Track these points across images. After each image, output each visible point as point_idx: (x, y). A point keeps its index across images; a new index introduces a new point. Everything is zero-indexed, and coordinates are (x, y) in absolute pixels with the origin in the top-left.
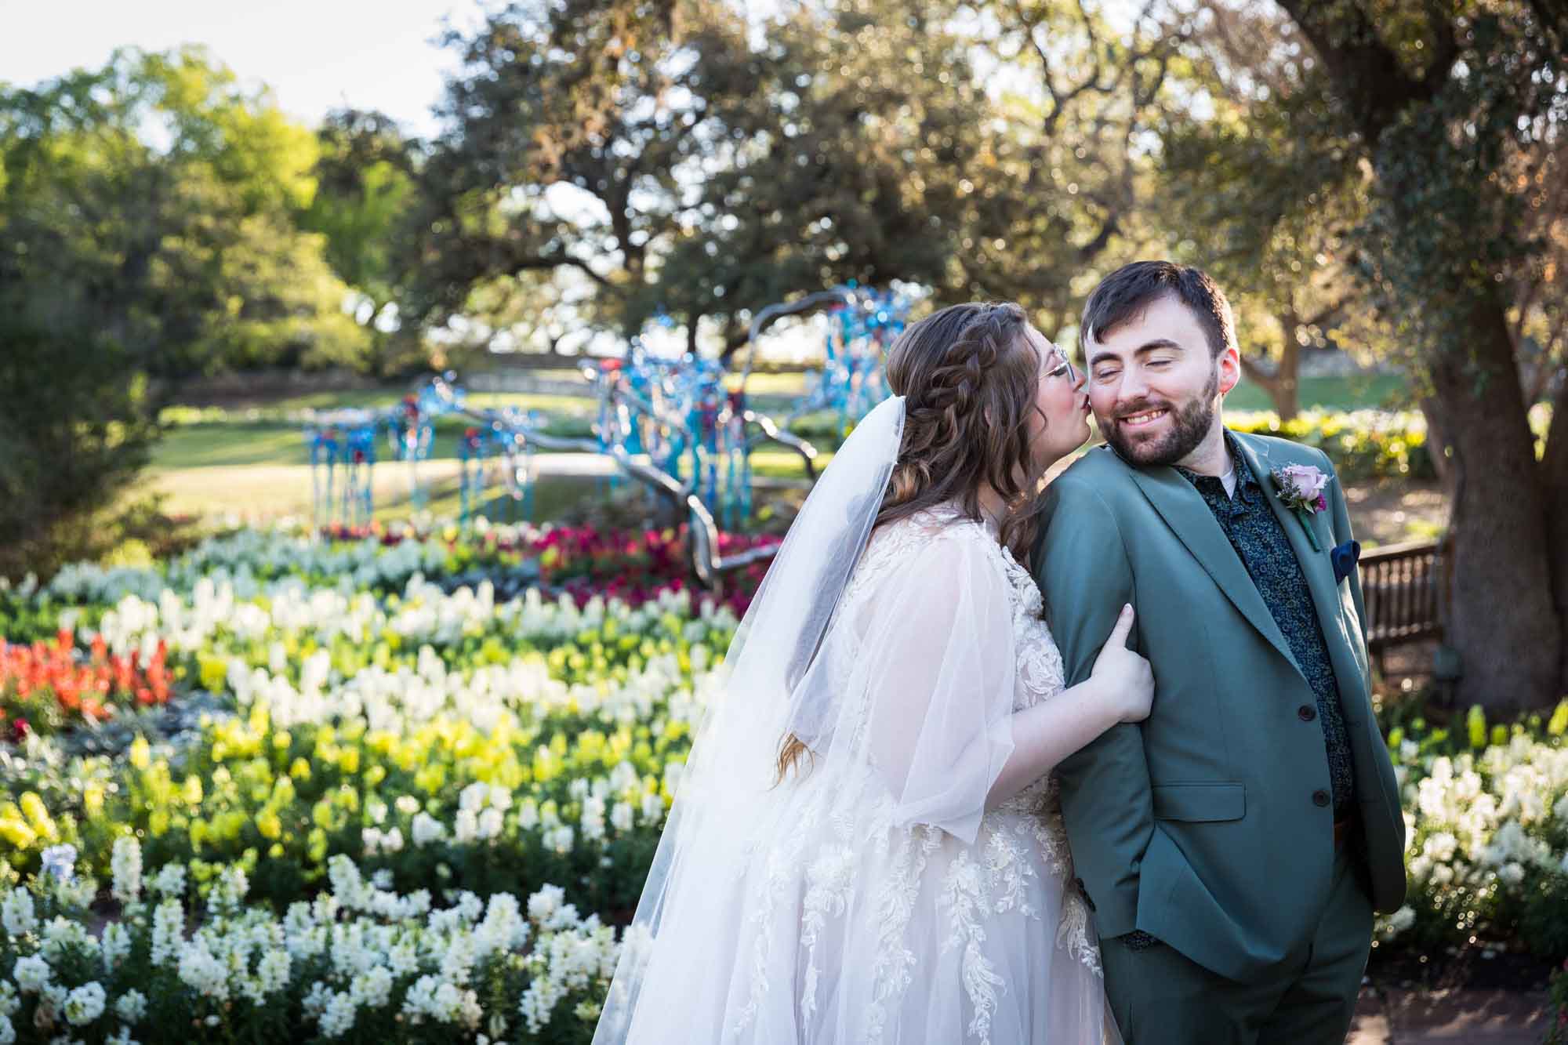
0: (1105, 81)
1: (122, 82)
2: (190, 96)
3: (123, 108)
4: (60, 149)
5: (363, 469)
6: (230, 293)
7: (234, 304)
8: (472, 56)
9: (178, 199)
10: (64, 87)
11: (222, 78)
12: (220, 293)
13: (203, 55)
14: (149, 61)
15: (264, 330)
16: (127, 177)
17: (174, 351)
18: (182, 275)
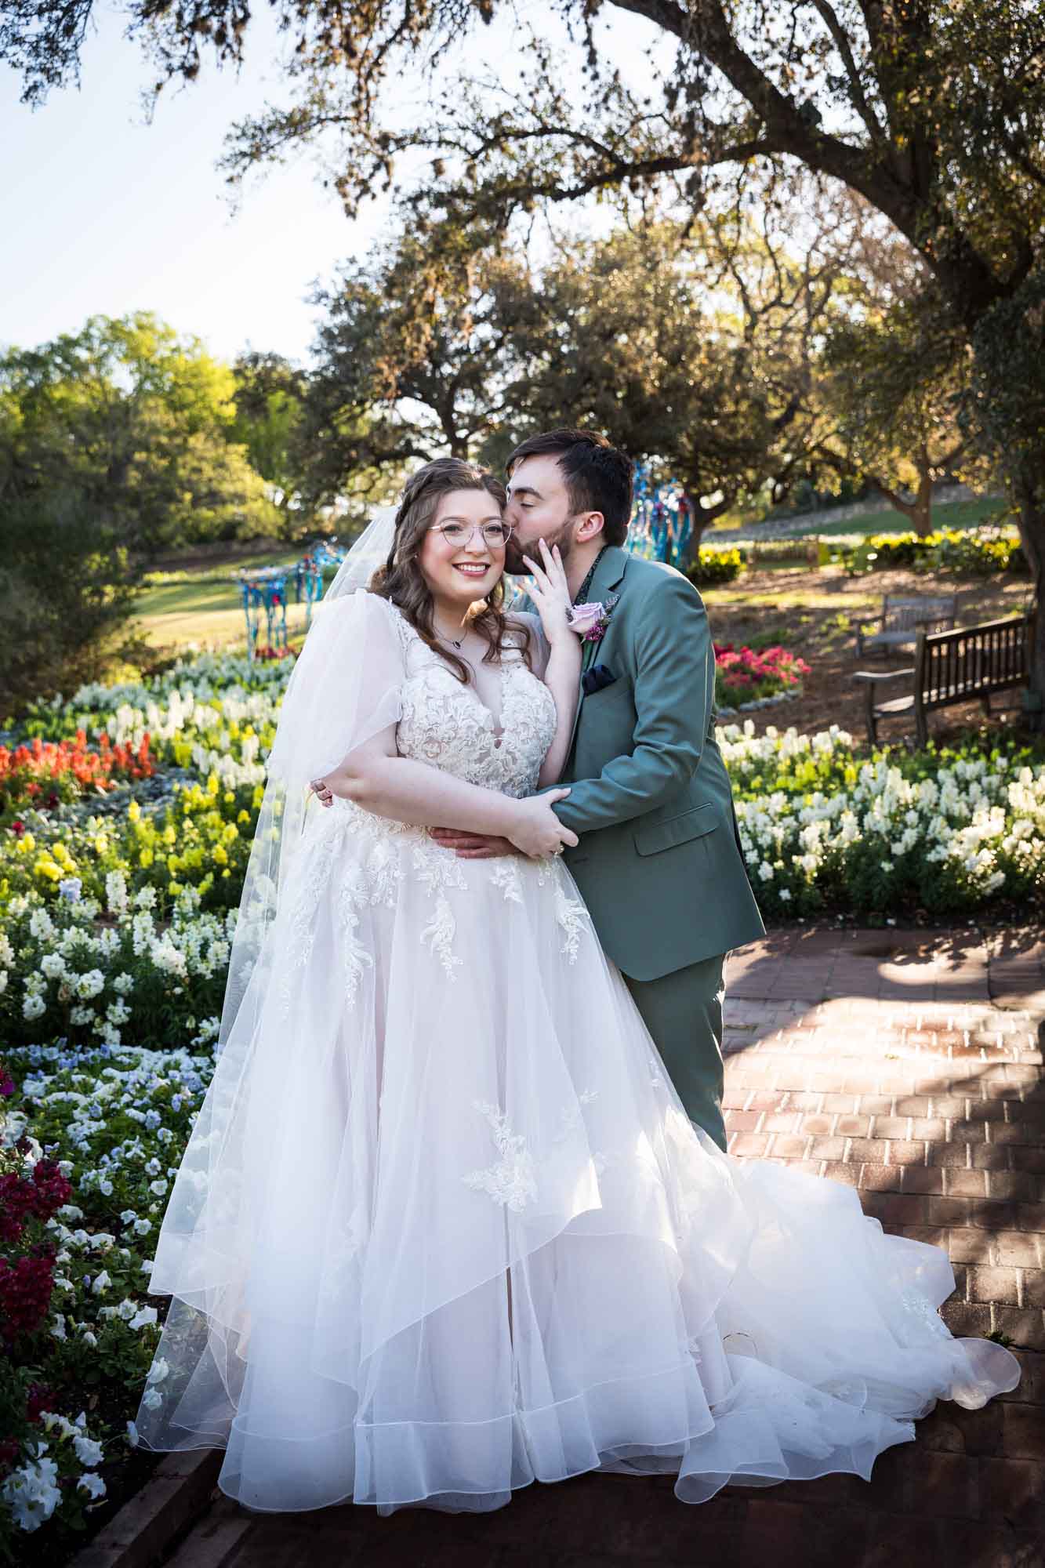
0: (787, 300)
1: (96, 343)
2: (144, 351)
3: (99, 362)
4: (57, 394)
5: (279, 609)
6: (184, 489)
7: (188, 496)
8: (336, 310)
9: (142, 425)
10: (54, 349)
11: (166, 336)
12: (178, 491)
13: (151, 320)
14: (113, 326)
15: (210, 514)
16: (106, 411)
17: (148, 533)
18: (150, 478)
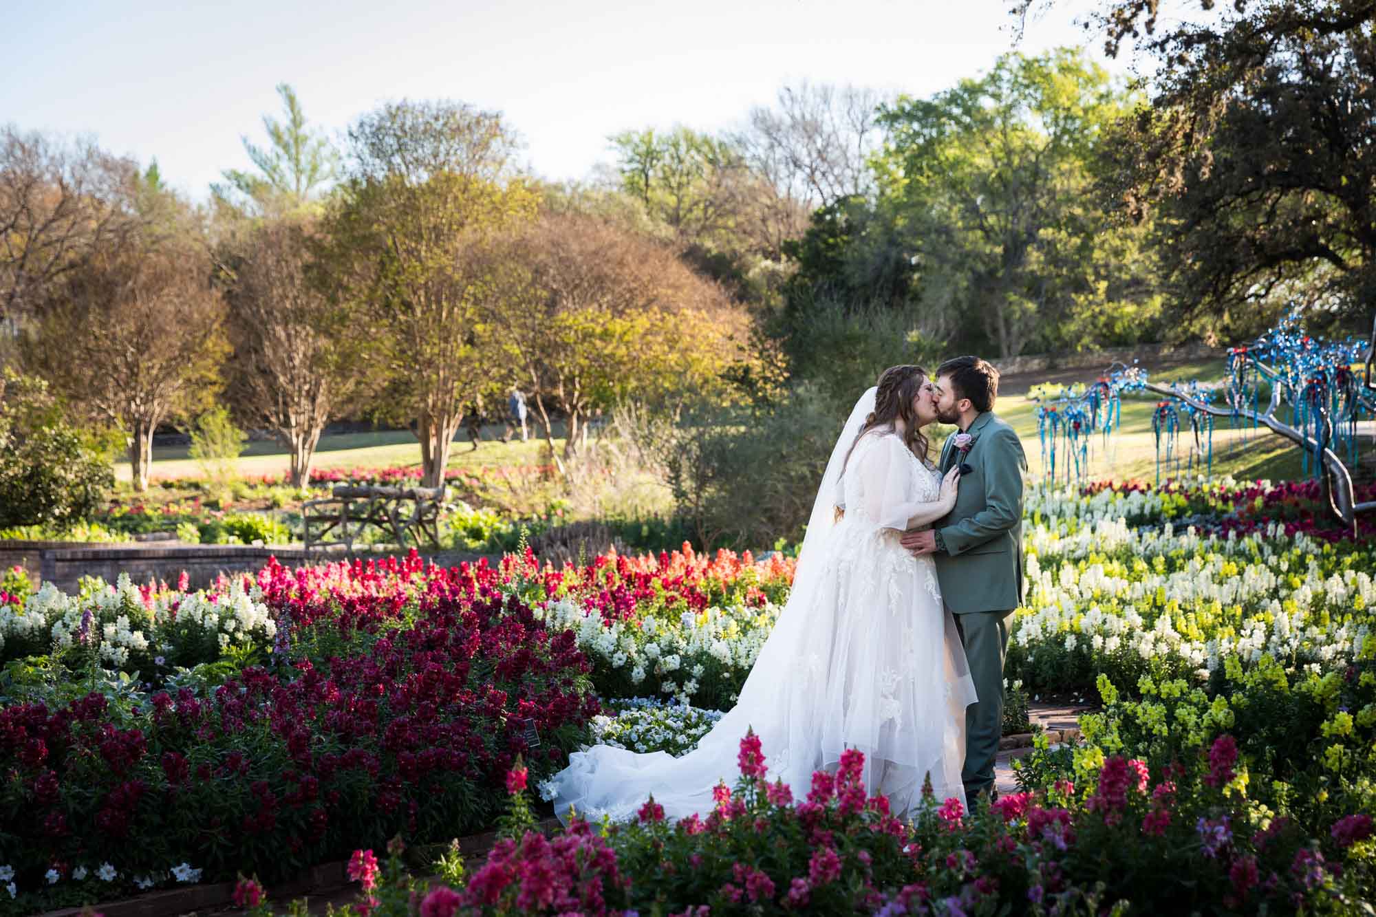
1: (1005, 88)
2: (1063, 101)
3: (1007, 112)
4: (952, 152)
6: (1098, 277)
7: (1103, 285)
9: (1052, 193)
10: (953, 99)
11: (1094, 79)
12: (1091, 278)
13: (1078, 59)
14: (1028, 67)
15: (1130, 309)
16: (1009, 174)
17: (1048, 331)
18: (1054, 259)
